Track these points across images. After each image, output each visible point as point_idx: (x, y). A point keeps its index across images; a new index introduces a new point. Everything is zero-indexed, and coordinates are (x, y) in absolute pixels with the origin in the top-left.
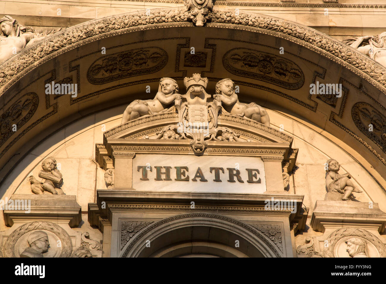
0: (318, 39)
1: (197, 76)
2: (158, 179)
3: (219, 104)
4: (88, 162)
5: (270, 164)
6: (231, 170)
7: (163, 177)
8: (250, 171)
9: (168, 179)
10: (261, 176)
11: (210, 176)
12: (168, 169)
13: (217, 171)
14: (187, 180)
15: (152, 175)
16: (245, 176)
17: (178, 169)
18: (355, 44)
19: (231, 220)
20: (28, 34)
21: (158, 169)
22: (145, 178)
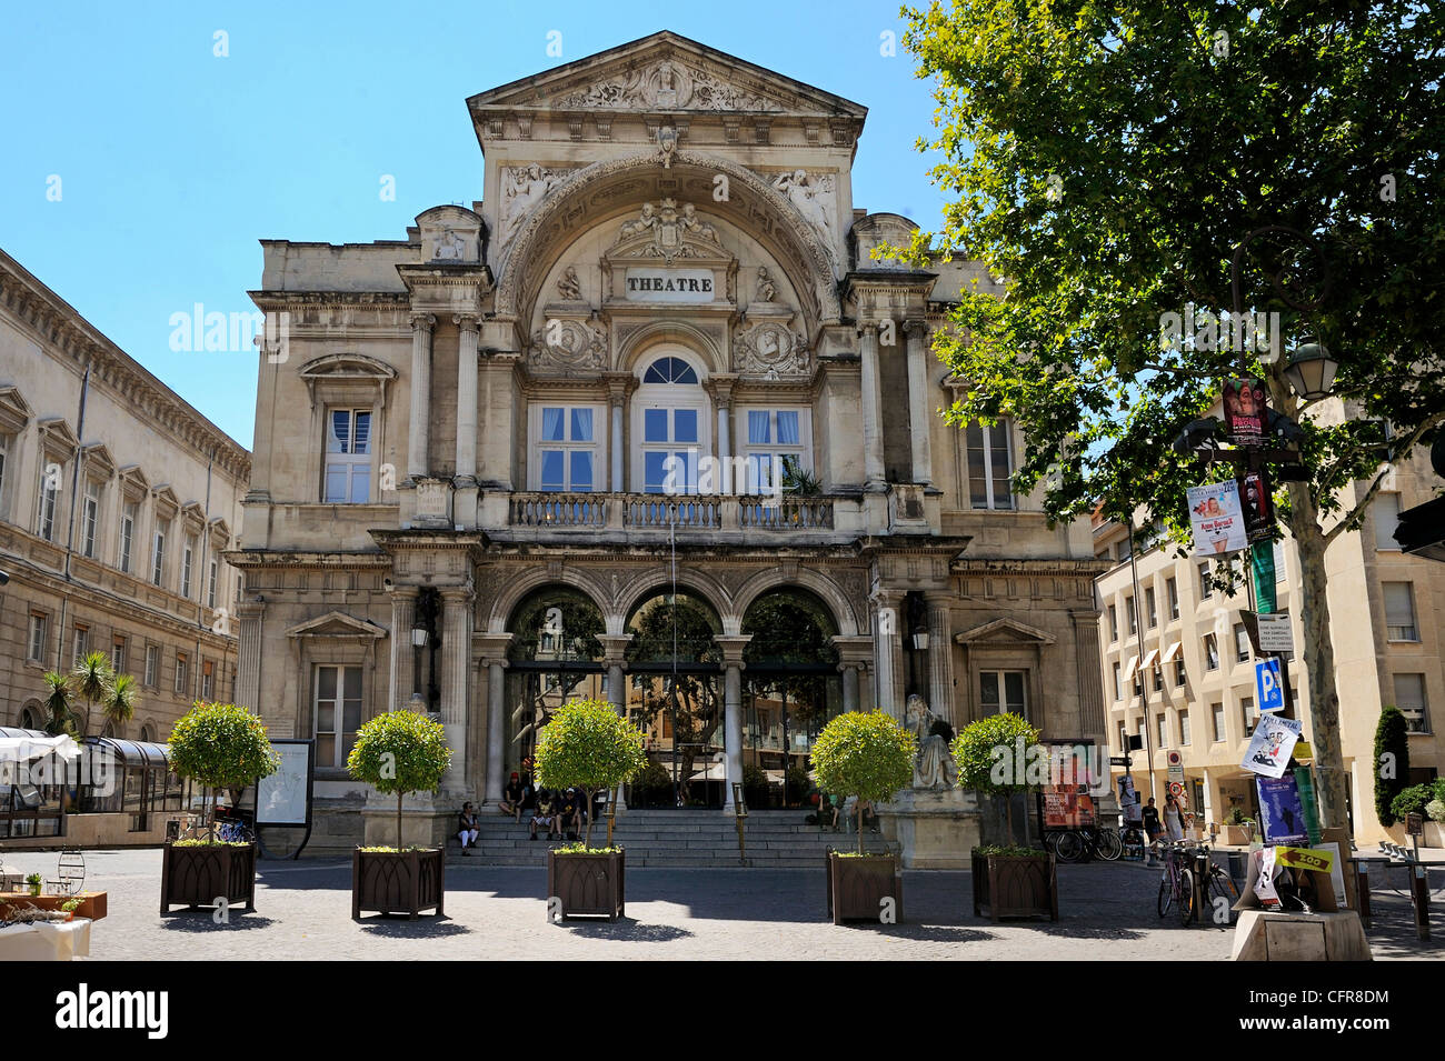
0: (750, 180)
1: (669, 200)
2: (642, 289)
3: (684, 226)
4: (595, 267)
5: (718, 273)
6: (691, 281)
7: (645, 287)
8: (704, 281)
9: (649, 289)
10: (712, 285)
11: (677, 286)
12: (649, 280)
13: (682, 281)
14: (662, 289)
15: (638, 285)
16: (700, 286)
17: (656, 280)
18: (776, 183)
19: (687, 323)
20: (549, 178)
21: (642, 280)
22: (633, 288)
